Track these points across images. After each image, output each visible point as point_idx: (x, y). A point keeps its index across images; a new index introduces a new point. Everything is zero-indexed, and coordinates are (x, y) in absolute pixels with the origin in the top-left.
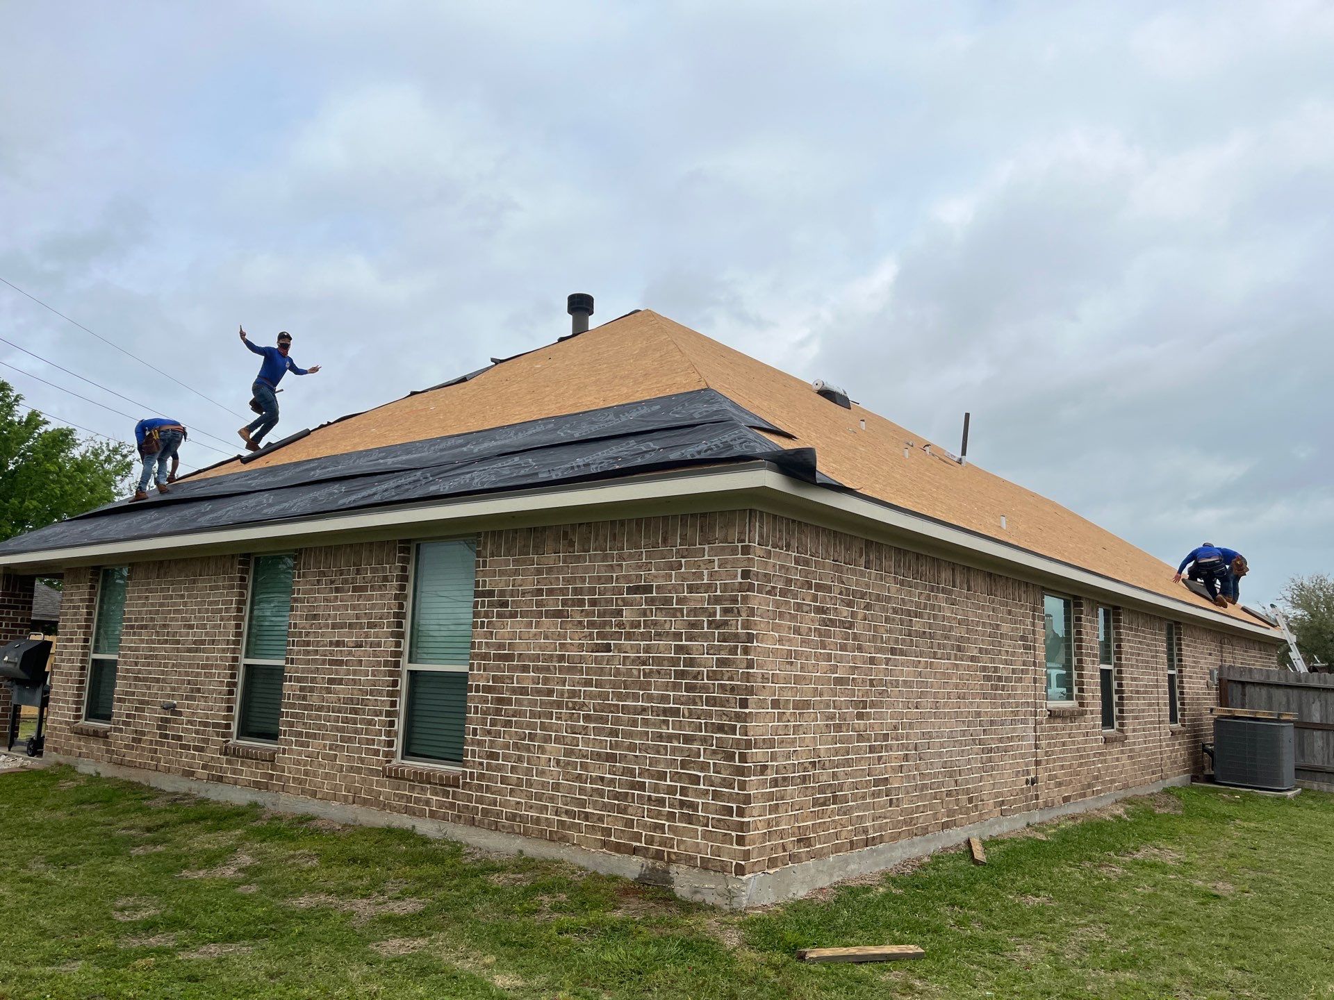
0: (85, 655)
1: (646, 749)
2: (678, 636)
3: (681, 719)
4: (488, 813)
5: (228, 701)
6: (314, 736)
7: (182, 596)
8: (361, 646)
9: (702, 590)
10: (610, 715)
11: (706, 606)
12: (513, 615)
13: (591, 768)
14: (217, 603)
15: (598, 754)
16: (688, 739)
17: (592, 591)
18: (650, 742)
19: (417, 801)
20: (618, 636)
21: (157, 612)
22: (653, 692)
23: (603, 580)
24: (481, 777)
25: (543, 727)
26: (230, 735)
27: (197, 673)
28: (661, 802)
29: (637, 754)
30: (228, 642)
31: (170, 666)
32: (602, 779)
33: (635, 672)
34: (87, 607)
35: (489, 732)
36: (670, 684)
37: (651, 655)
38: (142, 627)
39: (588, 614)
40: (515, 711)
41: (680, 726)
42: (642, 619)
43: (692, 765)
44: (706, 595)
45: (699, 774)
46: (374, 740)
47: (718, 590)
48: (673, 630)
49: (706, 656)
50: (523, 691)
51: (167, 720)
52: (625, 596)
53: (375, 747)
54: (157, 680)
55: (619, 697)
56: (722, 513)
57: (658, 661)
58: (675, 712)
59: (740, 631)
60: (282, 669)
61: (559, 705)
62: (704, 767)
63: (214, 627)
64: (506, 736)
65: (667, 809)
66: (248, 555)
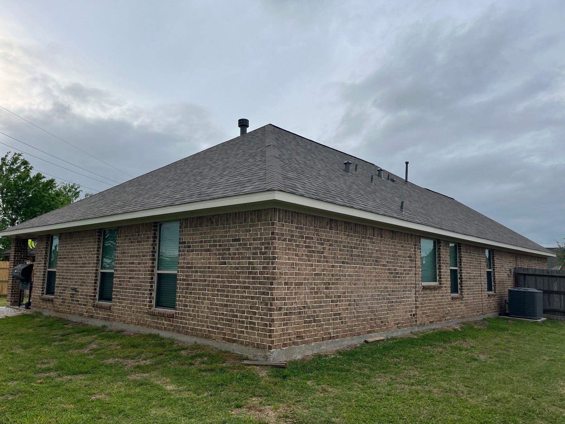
0: (45, 269)
1: (238, 302)
2: (249, 258)
3: (250, 290)
4: (184, 328)
5: (95, 286)
6: (124, 299)
7: (78, 246)
8: (140, 264)
9: (258, 240)
10: (226, 289)
11: (259, 246)
12: (192, 251)
13: (219, 310)
14: (90, 248)
15: (222, 304)
16: (253, 298)
17: (220, 241)
18: (240, 299)
19: (160, 323)
20: (228, 258)
21: (70, 252)
22: (241, 280)
23: (223, 237)
24: (182, 314)
25: (203, 294)
26: (96, 299)
27: (84, 276)
28: (243, 322)
29: (235, 304)
30: (94, 263)
31: (74, 273)
32: (223, 314)
33: (234, 272)
34: (45, 251)
35: (184, 297)
36: (247, 277)
37: (240, 266)
38: (64, 258)
39: (219, 250)
40: (193, 288)
41: (249, 293)
42: (237, 252)
43: (254, 308)
44: (259, 242)
45: (256, 311)
46: (145, 300)
47: (263, 240)
48: (248, 256)
49: (259, 265)
50: (196, 280)
51: (74, 294)
52: (231, 243)
53: (145, 303)
54: (70, 279)
55: (229, 282)
56: (265, 210)
57: (242, 268)
58: (248, 288)
59: (270, 255)
60: (112, 273)
61: (208, 286)
62: (258, 308)
63: (89, 257)
64: (190, 298)
65: (245, 325)
66: (101, 229)
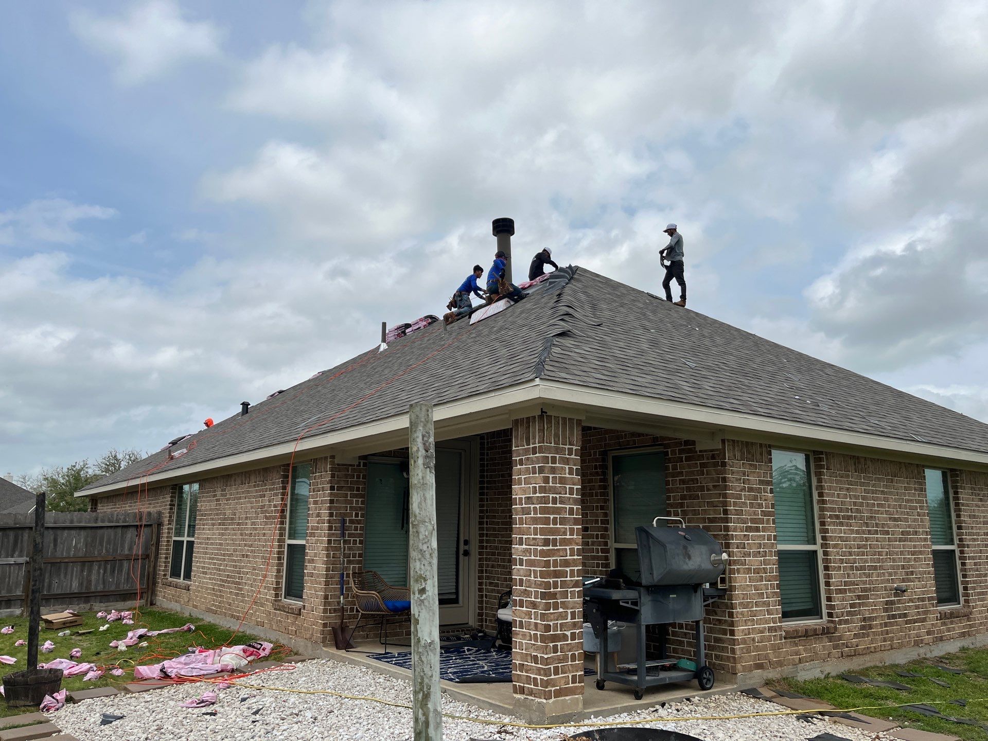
30: (927, 533)
31: (884, 554)
34: (771, 491)
38: (849, 518)
51: (892, 603)
54: (875, 568)
63: (914, 520)
